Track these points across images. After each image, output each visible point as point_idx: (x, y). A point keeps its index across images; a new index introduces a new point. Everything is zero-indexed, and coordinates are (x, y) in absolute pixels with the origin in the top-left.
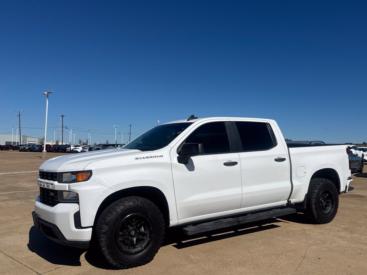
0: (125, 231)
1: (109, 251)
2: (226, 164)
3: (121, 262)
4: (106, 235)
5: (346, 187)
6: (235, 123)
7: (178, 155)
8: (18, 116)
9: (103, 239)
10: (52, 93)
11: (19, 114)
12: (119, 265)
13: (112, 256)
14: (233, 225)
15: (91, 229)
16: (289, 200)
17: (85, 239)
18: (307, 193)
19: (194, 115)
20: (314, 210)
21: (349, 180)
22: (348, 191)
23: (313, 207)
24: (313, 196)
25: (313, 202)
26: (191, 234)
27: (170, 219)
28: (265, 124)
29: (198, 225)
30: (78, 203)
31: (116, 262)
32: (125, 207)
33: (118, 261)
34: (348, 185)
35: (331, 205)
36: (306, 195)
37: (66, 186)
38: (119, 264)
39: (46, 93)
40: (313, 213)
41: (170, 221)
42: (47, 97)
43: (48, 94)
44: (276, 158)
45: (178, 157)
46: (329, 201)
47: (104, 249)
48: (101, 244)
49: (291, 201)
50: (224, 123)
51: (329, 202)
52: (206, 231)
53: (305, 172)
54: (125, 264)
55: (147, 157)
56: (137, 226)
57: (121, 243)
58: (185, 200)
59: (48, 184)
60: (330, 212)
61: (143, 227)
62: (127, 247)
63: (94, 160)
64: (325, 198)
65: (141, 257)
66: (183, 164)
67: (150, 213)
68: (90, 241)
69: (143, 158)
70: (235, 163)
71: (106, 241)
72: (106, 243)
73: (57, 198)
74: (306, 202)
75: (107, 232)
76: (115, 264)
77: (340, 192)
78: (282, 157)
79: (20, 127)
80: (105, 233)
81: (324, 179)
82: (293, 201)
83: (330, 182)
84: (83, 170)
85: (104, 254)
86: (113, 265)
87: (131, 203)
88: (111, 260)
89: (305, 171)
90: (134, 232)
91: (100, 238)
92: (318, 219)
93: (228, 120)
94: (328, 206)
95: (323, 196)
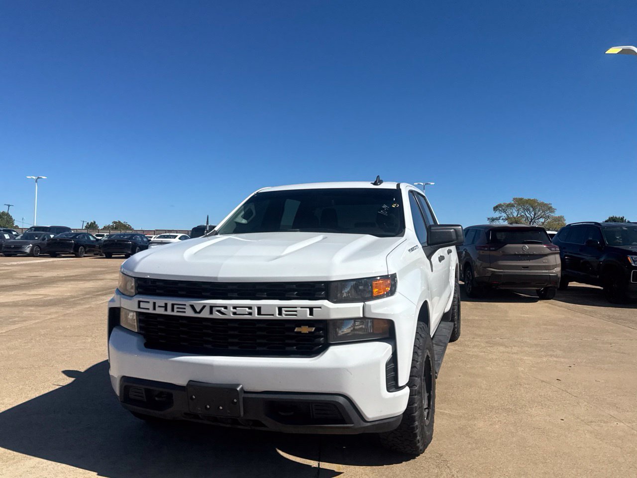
2: (440, 260)
4: (420, 396)
15: (407, 390)
37: (359, 307)
55: (413, 249)
59: (296, 308)
68: (403, 413)
73: (326, 336)
74: (451, 312)
75: (420, 390)
80: (418, 393)
84: (387, 274)
85: (416, 432)
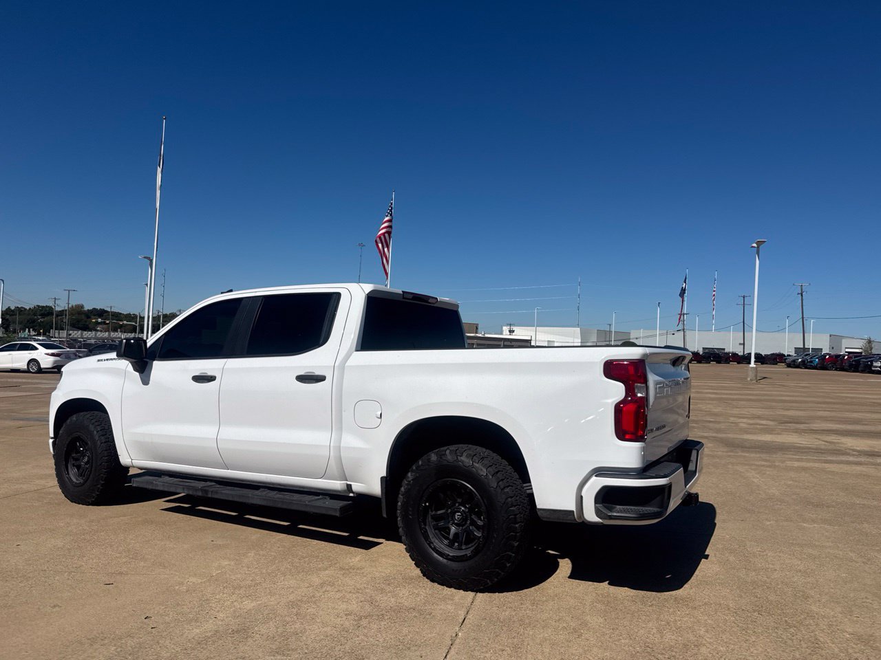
2: (195, 379)
5: (580, 500)
6: (262, 298)
8: (800, 295)
11: (802, 290)
14: (195, 493)
18: (384, 474)
21: (594, 478)
22: (600, 516)
27: (119, 454)
34: (589, 495)
36: (382, 478)
39: (755, 245)
41: (119, 457)
42: (758, 253)
43: (758, 247)
44: (302, 373)
52: (154, 488)
53: (380, 419)
55: (107, 360)
70: (212, 379)
77: (536, 510)
78: (318, 373)
79: (803, 318)
82: (357, 487)
89: (379, 413)
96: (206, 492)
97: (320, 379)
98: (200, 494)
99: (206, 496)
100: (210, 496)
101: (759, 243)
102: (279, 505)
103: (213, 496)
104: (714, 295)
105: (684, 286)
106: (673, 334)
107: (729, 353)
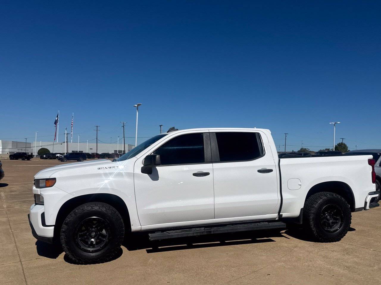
0: (86, 232)
1: (68, 247)
2: (195, 175)
3: (78, 258)
4: (65, 234)
5: (366, 203)
6: (215, 133)
7: (143, 166)
8: (123, 127)
9: (63, 237)
10: (141, 105)
11: (124, 125)
12: (77, 261)
13: (70, 252)
14: (202, 234)
15: (53, 227)
16: (281, 214)
17: (49, 235)
18: (302, 207)
19: (174, 127)
20: (312, 227)
21: (370, 196)
22: (369, 207)
23: (311, 223)
24: (312, 211)
25: (311, 217)
26: (152, 240)
27: (131, 224)
28: (253, 134)
29: (165, 233)
30: (43, 205)
31: (75, 257)
32: (83, 211)
33: (76, 257)
34: (368, 201)
35: (340, 223)
36: (301, 209)
37: (38, 190)
38: (78, 259)
39: (136, 105)
40: (312, 229)
41: (132, 226)
42: (137, 109)
43: (138, 107)
44: (260, 169)
45: (142, 168)
46: (338, 217)
47: (63, 245)
48: (61, 241)
49: (282, 215)
50: (202, 134)
51: (337, 219)
53: (301, 185)
54: (82, 260)
55: (110, 168)
56: (97, 229)
57: (82, 242)
58: (148, 208)
60: (337, 230)
61: (105, 230)
62: (87, 246)
63: (60, 170)
64: (332, 214)
65: (97, 255)
66: (147, 174)
67: (108, 218)
68: (53, 237)
69: (106, 168)
70: (207, 174)
71: (65, 238)
72: (65, 241)
73: (36, 200)
74: (302, 217)
75: (66, 231)
76: (73, 259)
77: (355, 209)
78: (268, 168)
79: (124, 137)
80: (64, 232)
81: (329, 193)
82: (284, 215)
83: (338, 197)
84: (49, 178)
86: (72, 259)
87: (89, 208)
88: (70, 256)
89: (300, 183)
90: (94, 233)
91: (61, 236)
92: (318, 237)
93: (208, 131)
94: (337, 223)
95: (329, 212)
96: (210, 232)
97: (271, 171)
98: (206, 234)
99: (209, 234)
100: (212, 233)
101: (138, 105)
102: (256, 229)
103: (214, 233)
104: (72, 124)
105: (57, 119)
106: (61, 144)
107: (94, 153)
